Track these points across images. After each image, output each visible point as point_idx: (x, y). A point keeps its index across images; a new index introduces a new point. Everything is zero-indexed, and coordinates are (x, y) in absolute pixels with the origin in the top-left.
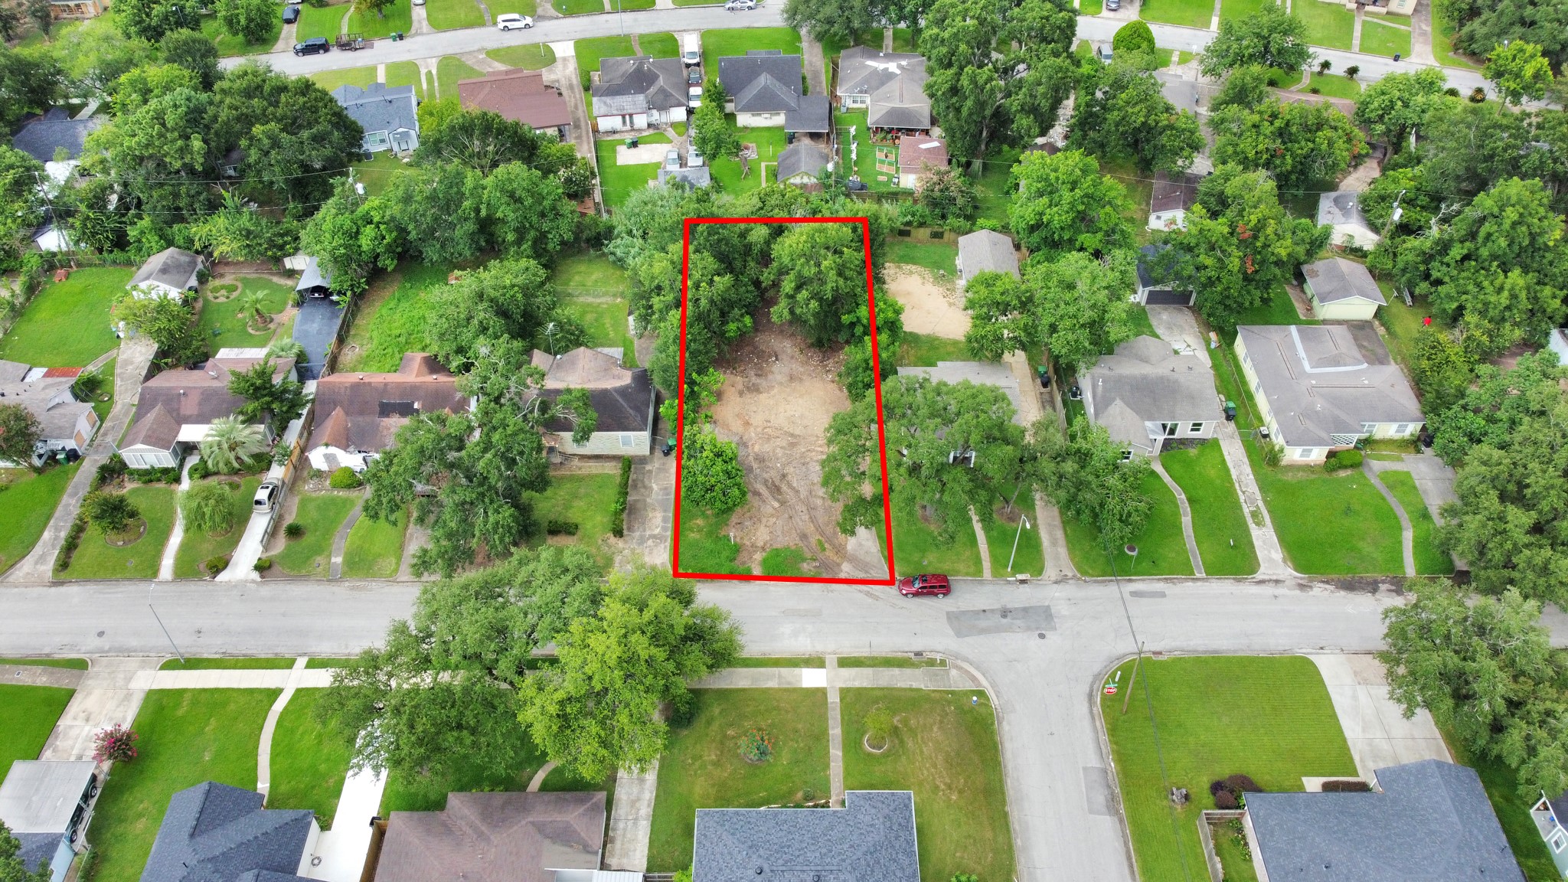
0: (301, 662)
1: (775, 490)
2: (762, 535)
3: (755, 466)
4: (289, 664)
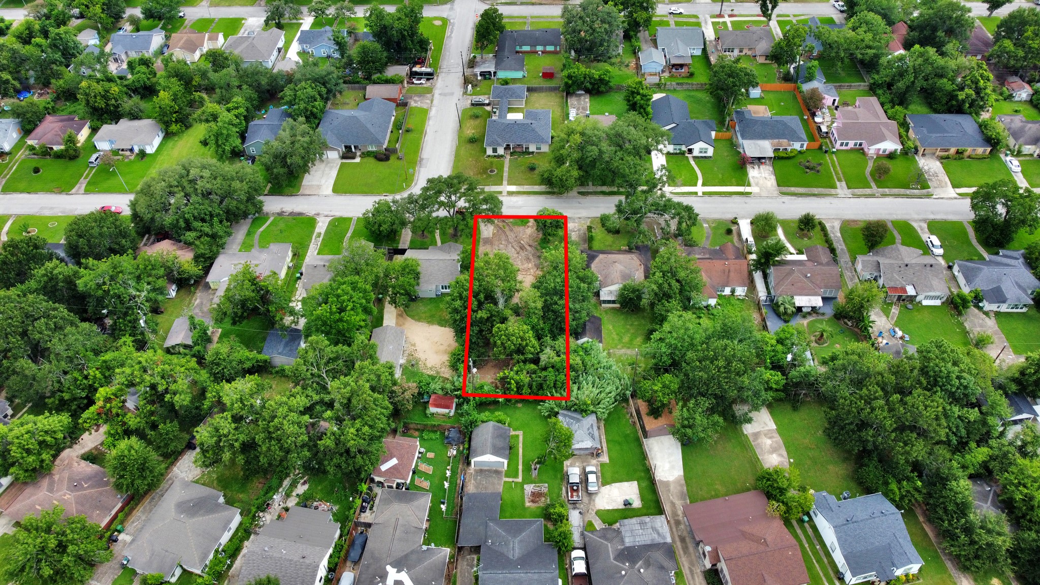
0: (700, 194)
1: (522, 248)
2: (529, 231)
3: (531, 257)
4: (704, 193)
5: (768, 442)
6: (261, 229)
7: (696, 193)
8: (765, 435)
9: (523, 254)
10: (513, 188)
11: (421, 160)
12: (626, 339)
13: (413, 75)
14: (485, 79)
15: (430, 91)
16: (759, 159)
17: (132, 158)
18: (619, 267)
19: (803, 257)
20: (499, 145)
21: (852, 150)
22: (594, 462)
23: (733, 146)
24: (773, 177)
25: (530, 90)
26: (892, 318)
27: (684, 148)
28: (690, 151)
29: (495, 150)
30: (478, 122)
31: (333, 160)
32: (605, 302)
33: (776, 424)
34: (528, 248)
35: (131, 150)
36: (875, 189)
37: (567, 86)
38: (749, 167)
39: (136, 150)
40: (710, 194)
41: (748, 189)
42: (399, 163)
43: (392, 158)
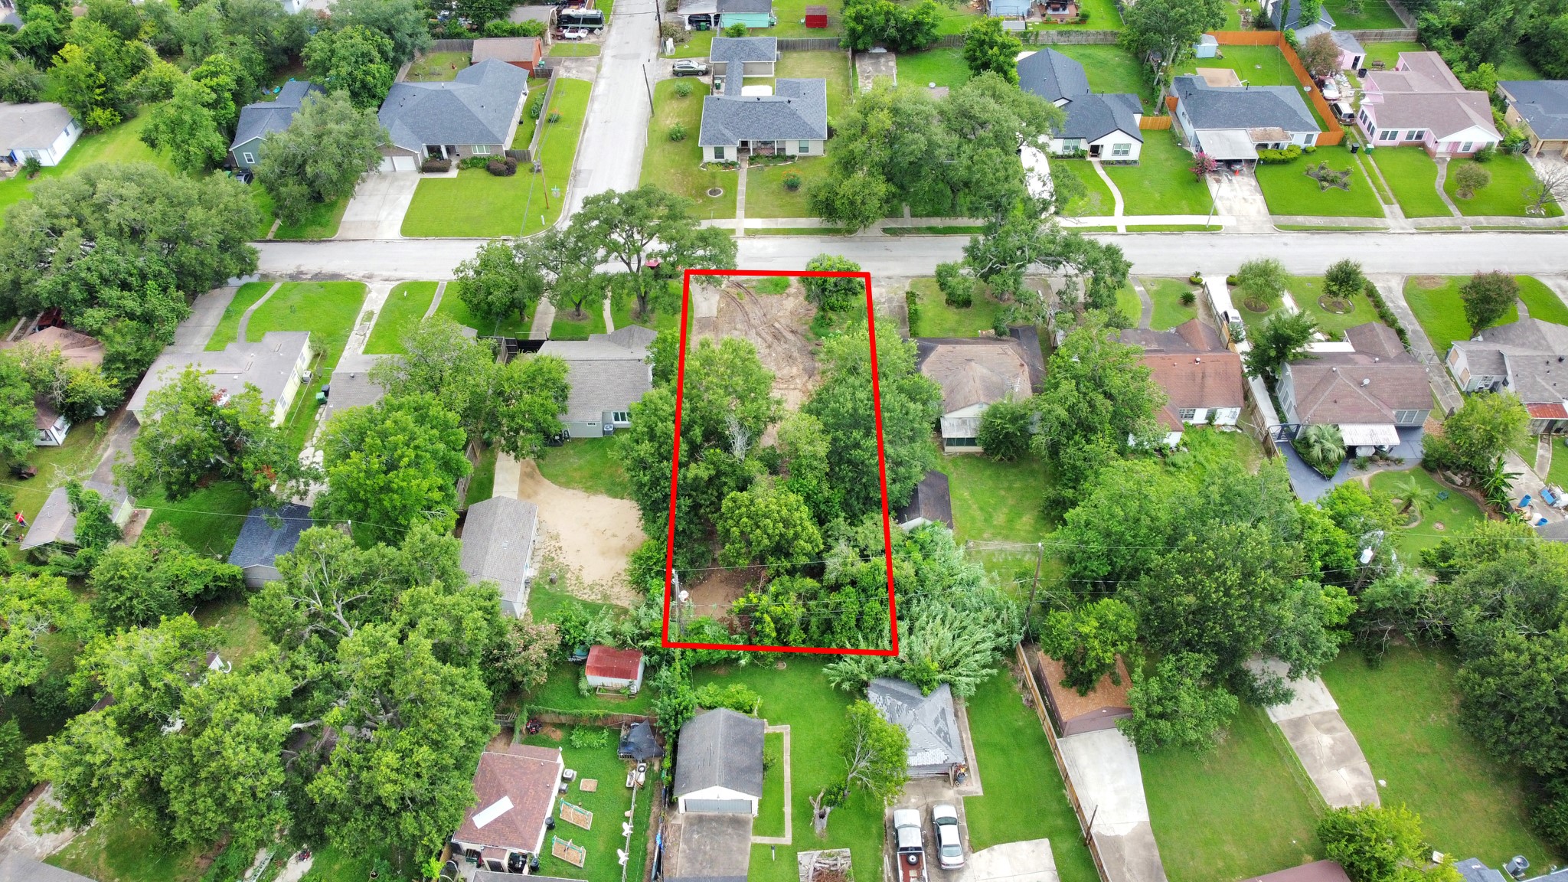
0: (1122, 230)
1: (777, 336)
2: (790, 304)
3: (796, 354)
4: (1130, 229)
5: (1326, 740)
6: (254, 307)
7: (1114, 229)
8: (1317, 725)
9: (780, 348)
10: (757, 223)
11: (577, 173)
12: (1000, 518)
13: (563, 22)
14: (699, 29)
15: (595, 51)
16: (1229, 163)
17: (13, 173)
18: (979, 370)
19: (1346, 347)
20: (728, 142)
21: (1402, 146)
22: (950, 793)
23: (1175, 140)
24: (1259, 198)
25: (783, 46)
26: (1541, 468)
27: (1084, 146)
28: (1095, 150)
29: (719, 153)
30: (686, 103)
31: (406, 174)
32: (951, 442)
33: (1337, 699)
34: (790, 336)
35: (11, 159)
36: (1457, 218)
37: (854, 35)
38: (1210, 179)
39: (21, 159)
40: (1141, 230)
41: (1214, 221)
42: (534, 178)
43: (521, 170)
